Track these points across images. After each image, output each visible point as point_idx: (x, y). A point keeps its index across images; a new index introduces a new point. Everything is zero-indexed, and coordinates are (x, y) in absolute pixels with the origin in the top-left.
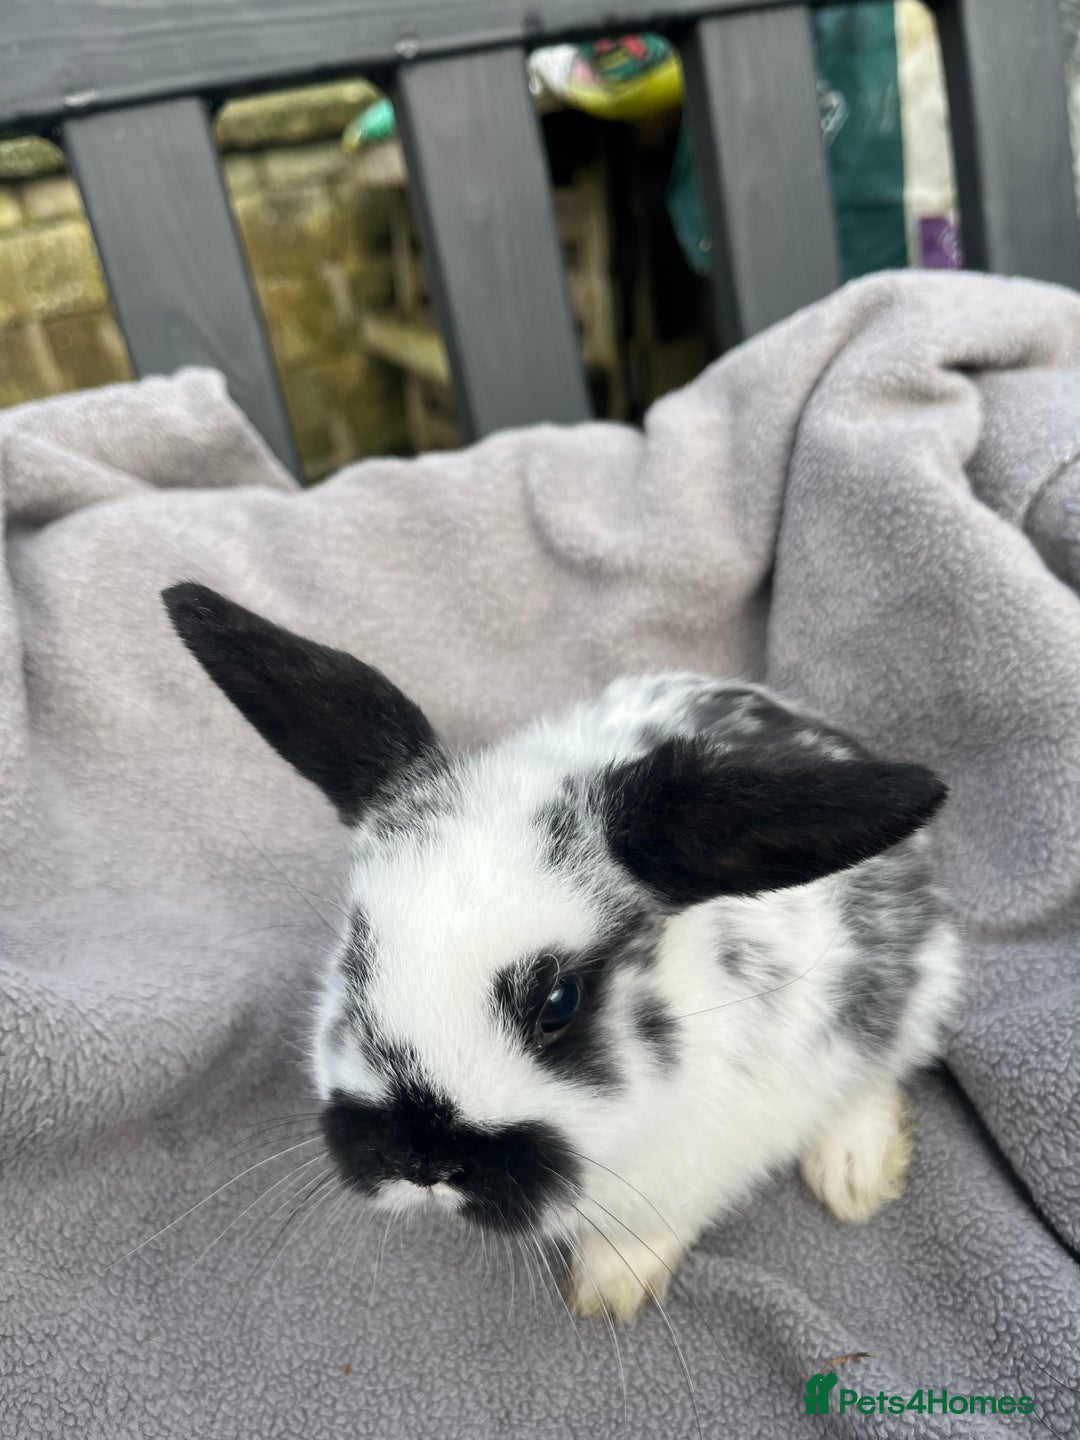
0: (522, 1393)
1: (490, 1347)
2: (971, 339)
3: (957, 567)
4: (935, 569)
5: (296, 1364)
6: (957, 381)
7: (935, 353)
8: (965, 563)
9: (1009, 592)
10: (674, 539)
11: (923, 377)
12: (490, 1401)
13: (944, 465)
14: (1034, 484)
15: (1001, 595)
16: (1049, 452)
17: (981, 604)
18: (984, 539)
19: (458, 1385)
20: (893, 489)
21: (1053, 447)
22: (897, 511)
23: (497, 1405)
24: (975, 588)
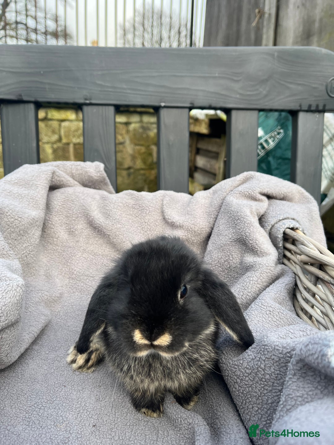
0: (104, 396)
1: (100, 387)
2: (268, 190)
3: (248, 234)
4: (243, 233)
5: (56, 383)
6: (264, 198)
7: (259, 190)
8: (249, 233)
9: (257, 242)
10: (191, 220)
11: (255, 194)
12: (97, 396)
13: (252, 212)
14: (273, 223)
15: (255, 242)
16: (278, 217)
17: (251, 244)
18: (255, 230)
19: (91, 391)
20: (239, 214)
21: (279, 216)
22: (239, 219)
23: (98, 397)
24: (250, 240)
